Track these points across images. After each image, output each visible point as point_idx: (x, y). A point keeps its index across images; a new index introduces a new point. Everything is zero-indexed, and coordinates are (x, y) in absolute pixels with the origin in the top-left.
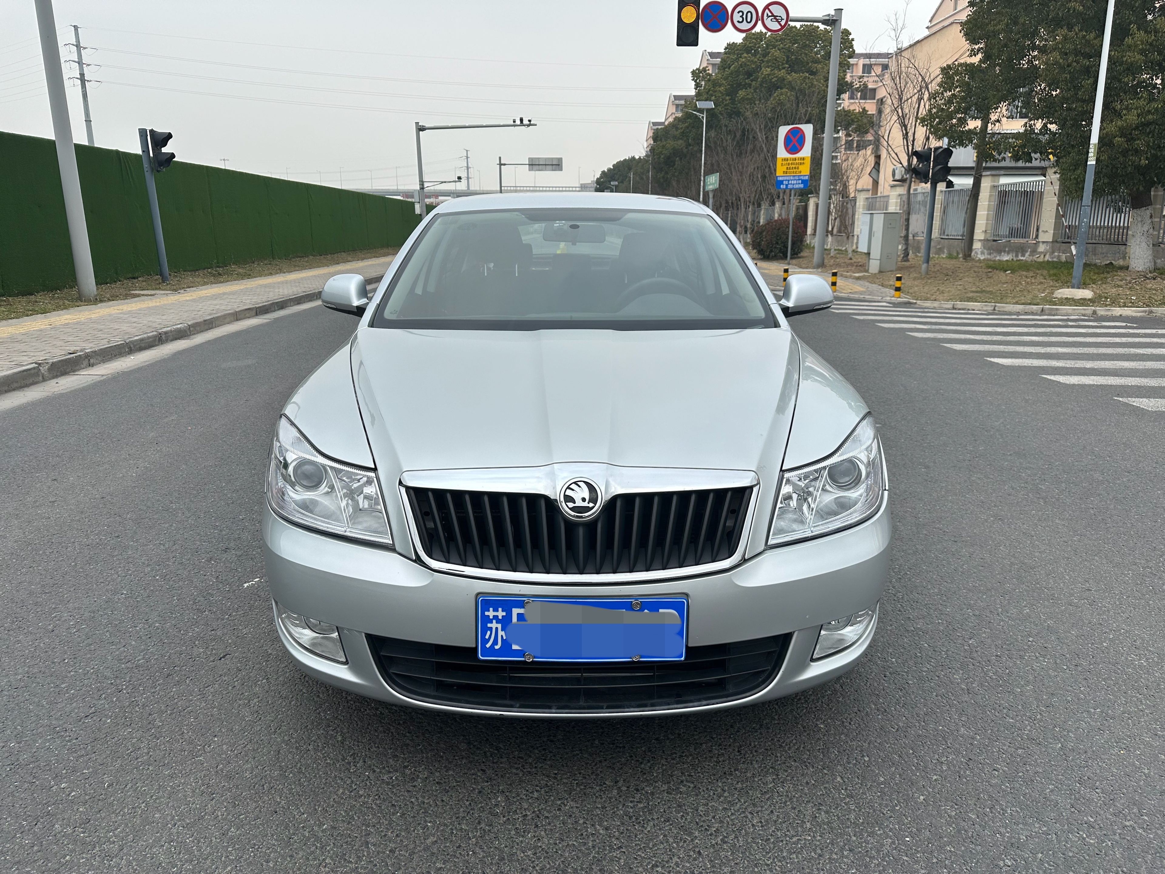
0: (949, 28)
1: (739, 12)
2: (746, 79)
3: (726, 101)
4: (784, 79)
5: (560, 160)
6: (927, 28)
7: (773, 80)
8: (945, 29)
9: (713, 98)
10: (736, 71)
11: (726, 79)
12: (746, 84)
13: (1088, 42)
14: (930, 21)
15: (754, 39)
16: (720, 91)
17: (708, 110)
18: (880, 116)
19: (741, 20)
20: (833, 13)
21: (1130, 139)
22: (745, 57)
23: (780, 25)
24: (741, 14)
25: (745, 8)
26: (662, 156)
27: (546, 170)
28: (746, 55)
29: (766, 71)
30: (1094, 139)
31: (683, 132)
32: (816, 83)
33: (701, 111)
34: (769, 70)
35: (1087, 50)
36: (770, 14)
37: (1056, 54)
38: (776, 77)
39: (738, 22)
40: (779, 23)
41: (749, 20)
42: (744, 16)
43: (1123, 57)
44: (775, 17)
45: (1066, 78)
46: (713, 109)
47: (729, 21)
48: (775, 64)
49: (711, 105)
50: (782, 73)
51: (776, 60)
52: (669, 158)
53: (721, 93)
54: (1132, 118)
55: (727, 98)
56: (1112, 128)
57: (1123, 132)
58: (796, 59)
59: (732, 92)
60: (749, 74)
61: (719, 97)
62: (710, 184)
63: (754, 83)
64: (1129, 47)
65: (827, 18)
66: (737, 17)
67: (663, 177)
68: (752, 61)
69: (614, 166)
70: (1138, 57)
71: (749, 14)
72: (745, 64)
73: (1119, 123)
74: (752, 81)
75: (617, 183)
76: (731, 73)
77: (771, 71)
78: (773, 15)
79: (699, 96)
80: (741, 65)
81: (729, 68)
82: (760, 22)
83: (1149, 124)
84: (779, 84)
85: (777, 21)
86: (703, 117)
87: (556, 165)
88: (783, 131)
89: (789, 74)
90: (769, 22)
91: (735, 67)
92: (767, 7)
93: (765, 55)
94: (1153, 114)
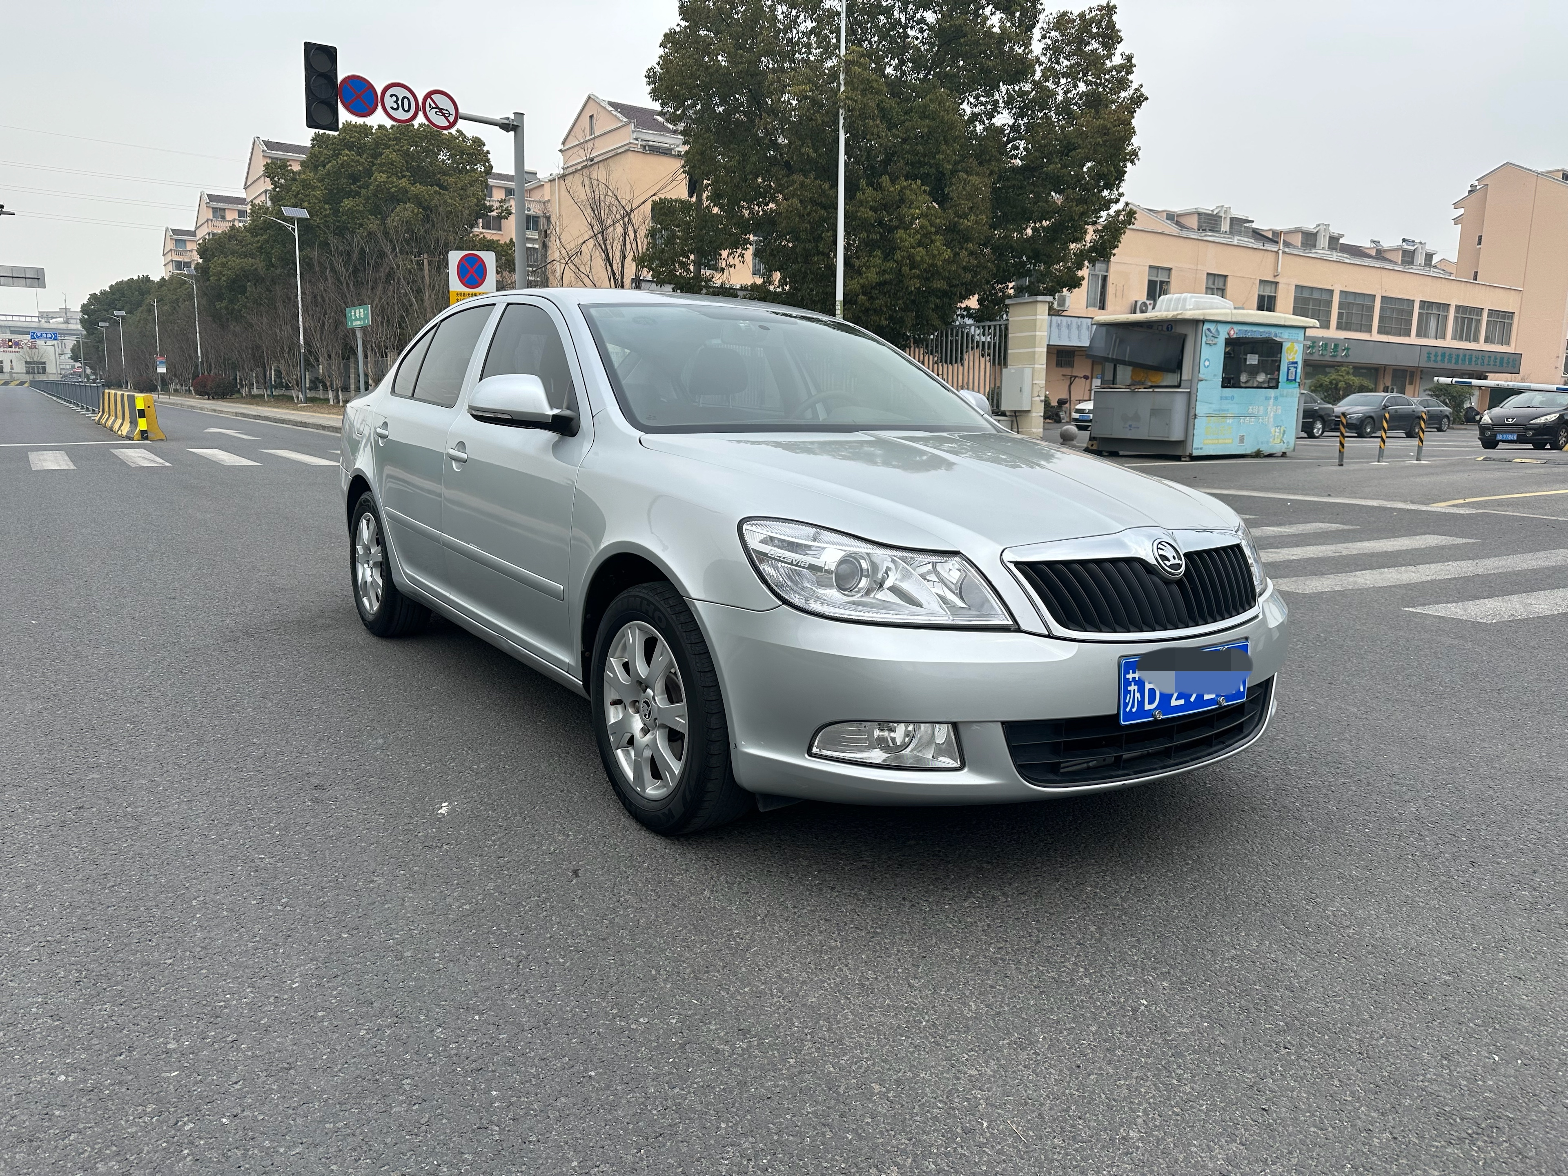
0: (623, 155)
1: (391, 96)
2: (351, 184)
3: (326, 210)
4: (407, 192)
5: (41, 271)
6: (560, 151)
7: (392, 190)
8: (618, 157)
9: (306, 204)
10: (335, 172)
11: (321, 180)
12: (352, 191)
13: (824, 191)
14: (563, 143)
15: (356, 132)
16: (314, 195)
17: (300, 220)
18: (546, 251)
19: (395, 106)
20: (512, 117)
21: (871, 298)
22: (347, 155)
23: (448, 121)
24: (394, 98)
25: (401, 93)
26: (224, 278)
27: (13, 285)
28: (348, 152)
29: (382, 177)
30: (840, 296)
31: (261, 247)
32: (449, 201)
33: (291, 220)
34: (384, 176)
35: (823, 200)
36: (433, 105)
37: (795, 201)
38: (396, 187)
39: (392, 108)
40: (446, 118)
41: (406, 109)
42: (400, 102)
43: (857, 212)
44: (441, 110)
45: (806, 228)
46: (307, 219)
47: (380, 105)
48: (390, 167)
49: (304, 214)
50: (404, 182)
51: (392, 164)
52: (234, 281)
53: (317, 198)
54: (872, 276)
55: (327, 206)
56: (855, 285)
57: (866, 290)
58: (418, 166)
59: (334, 197)
60: (354, 179)
61: (315, 203)
62: (356, 320)
63: (364, 191)
64: (861, 202)
65: (506, 122)
66: (389, 102)
67: (227, 308)
68: (358, 161)
69: (111, 287)
70: (871, 213)
71: (406, 100)
72: (348, 164)
73: (861, 281)
74: (360, 187)
75: (123, 313)
76: (328, 174)
77: (388, 178)
78: (437, 107)
79: (277, 199)
80: (342, 164)
81: (324, 166)
82: (421, 114)
83: (885, 283)
84: (400, 196)
85: (443, 115)
86: (294, 230)
87: (36, 279)
88: (455, 257)
89: (413, 185)
90: (432, 114)
91: (333, 167)
92: (429, 95)
93: (376, 156)
94: (889, 274)
